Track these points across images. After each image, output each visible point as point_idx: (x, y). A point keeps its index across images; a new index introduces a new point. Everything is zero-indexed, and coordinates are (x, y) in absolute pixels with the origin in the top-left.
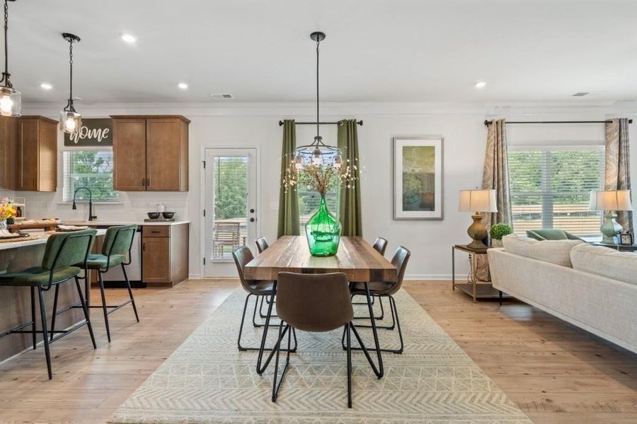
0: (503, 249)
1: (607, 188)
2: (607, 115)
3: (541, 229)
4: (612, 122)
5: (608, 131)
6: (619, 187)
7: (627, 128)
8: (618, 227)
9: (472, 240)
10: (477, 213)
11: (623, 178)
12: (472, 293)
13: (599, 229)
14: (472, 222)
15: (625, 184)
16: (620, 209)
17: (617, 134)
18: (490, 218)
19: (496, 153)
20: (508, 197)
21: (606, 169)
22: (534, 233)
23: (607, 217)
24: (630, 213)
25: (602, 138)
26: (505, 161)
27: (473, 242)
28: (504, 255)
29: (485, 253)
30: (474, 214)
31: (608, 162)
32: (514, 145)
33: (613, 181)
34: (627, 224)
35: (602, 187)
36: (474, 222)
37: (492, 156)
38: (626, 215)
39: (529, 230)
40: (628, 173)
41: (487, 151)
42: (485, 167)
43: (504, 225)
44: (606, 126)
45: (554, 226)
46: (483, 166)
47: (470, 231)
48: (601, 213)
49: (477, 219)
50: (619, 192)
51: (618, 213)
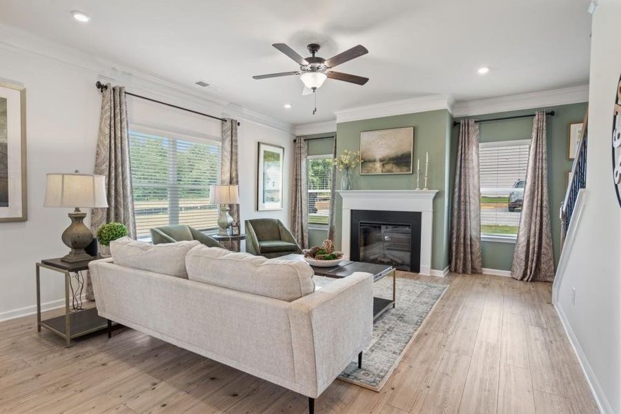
0: (111, 259)
1: (222, 183)
2: (223, 114)
3: (168, 225)
4: (226, 121)
5: (224, 129)
6: (231, 183)
7: (236, 129)
8: (230, 219)
9: (69, 250)
10: (77, 209)
11: (234, 175)
12: (65, 333)
13: (216, 221)
14: (69, 222)
15: (234, 180)
16: (231, 203)
17: (229, 133)
18: (105, 216)
19: (113, 129)
20: (129, 188)
21: (222, 165)
22: (159, 231)
23: (222, 211)
24: (238, 205)
25: (219, 135)
26: (126, 143)
27: (71, 253)
28: (110, 270)
29: (87, 268)
30: (72, 211)
31: (224, 158)
32: (137, 124)
33: (227, 177)
34: (236, 216)
35: (219, 182)
36: (73, 222)
37: (107, 131)
38: (235, 208)
39: (153, 227)
40: (237, 170)
41: (101, 123)
42: (98, 145)
43: (117, 224)
44: (222, 124)
45: (180, 221)
46: (96, 145)
47: (65, 237)
48: (218, 205)
49: (77, 218)
50: (231, 186)
51: (231, 206)
